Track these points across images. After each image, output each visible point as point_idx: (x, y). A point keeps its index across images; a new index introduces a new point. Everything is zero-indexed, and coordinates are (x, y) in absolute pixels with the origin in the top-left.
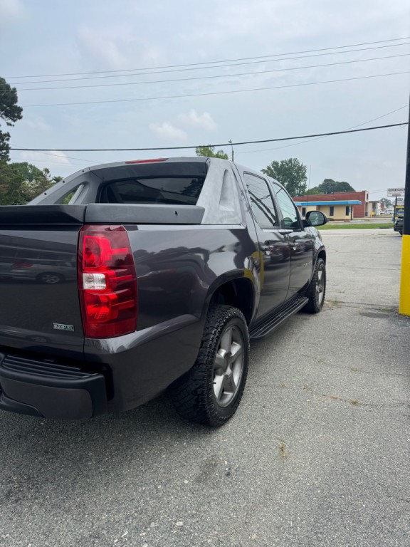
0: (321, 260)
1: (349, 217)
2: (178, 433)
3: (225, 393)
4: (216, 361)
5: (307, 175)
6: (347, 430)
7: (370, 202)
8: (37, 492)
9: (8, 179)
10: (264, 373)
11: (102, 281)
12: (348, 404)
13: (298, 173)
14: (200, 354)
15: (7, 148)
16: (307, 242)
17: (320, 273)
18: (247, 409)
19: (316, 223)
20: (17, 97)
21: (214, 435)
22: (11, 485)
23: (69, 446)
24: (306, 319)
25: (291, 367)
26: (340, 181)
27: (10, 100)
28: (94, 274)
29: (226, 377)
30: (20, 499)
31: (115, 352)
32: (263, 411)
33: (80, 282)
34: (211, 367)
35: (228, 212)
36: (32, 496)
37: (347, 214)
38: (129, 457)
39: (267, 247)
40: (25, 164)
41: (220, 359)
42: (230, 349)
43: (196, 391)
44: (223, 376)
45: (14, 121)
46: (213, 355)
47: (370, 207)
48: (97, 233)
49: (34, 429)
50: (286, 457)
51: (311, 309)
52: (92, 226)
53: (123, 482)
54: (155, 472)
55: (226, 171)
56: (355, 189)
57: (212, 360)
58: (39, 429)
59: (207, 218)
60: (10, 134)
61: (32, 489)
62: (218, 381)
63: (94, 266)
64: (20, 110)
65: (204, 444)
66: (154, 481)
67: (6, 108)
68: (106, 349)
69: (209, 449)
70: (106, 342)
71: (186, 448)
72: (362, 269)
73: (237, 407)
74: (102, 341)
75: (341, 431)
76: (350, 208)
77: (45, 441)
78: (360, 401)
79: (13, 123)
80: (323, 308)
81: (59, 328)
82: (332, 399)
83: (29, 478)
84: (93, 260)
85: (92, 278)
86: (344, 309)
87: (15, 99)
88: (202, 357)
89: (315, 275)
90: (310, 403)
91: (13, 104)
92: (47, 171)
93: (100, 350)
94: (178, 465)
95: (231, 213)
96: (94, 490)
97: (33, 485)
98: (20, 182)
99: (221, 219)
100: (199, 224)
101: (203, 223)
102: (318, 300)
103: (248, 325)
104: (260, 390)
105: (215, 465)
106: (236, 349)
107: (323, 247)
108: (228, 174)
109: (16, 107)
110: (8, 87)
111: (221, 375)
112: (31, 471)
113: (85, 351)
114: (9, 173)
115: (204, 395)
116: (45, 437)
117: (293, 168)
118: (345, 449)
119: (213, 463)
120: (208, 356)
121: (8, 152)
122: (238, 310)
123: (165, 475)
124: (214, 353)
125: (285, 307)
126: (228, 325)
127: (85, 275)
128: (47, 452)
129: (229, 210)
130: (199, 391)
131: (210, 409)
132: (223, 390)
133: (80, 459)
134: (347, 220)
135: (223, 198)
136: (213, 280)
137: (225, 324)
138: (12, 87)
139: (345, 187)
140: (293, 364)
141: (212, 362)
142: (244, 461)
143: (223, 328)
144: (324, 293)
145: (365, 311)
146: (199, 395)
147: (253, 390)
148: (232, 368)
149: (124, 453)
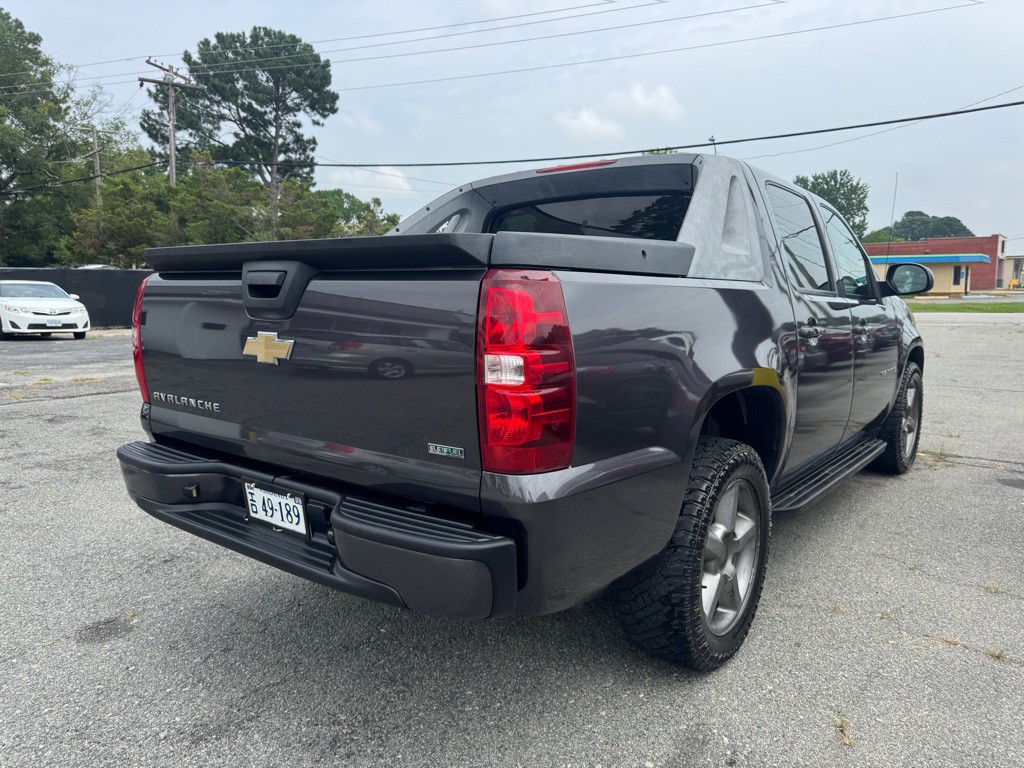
0: (914, 366)
1: (960, 288)
2: (629, 675)
3: (719, 609)
4: (708, 545)
5: (867, 202)
6: (984, 709)
7: (1009, 258)
8: (380, 746)
9: (314, 216)
10: (794, 582)
11: (518, 370)
12: (983, 657)
13: (848, 199)
14: (680, 526)
15: (312, 164)
16: (879, 330)
17: (911, 393)
18: (762, 645)
19: (907, 289)
20: (330, 76)
21: (698, 685)
22: (337, 728)
23: (431, 675)
24: (879, 485)
25: (851, 576)
26: (941, 215)
27: (319, 82)
28: (502, 357)
29: (725, 578)
30: (354, 754)
31: (535, 500)
32: (796, 654)
33: (479, 371)
34: (699, 555)
35: (737, 256)
36: (372, 751)
37: (956, 282)
38: (539, 708)
39: (811, 329)
40: (339, 192)
41: (715, 541)
42: (733, 525)
43: (667, 597)
44: (718, 576)
45: (325, 117)
46: (704, 531)
47: (1009, 268)
48: (512, 282)
49: (369, 638)
50: (850, 746)
51: (889, 465)
52: (501, 272)
53: (531, 749)
54: (589, 739)
55: (733, 178)
56: (974, 232)
57: (702, 541)
58: (378, 639)
59: (699, 265)
60: (317, 140)
61: (372, 739)
62: (710, 583)
63: (503, 342)
64: (334, 97)
65: (679, 700)
66: (587, 756)
67: (312, 95)
68: (518, 494)
69: (691, 712)
70: (518, 481)
71: (644, 703)
72: (998, 391)
73: (742, 640)
74: (511, 479)
75: (970, 709)
76: (963, 270)
77: (390, 661)
78: (1010, 655)
79: (322, 120)
80: (915, 466)
81: (438, 452)
82: (946, 645)
83: (366, 721)
84: (502, 333)
85: (500, 364)
86: (962, 470)
87: (326, 79)
88: (681, 534)
89: (900, 397)
90: (895, 646)
91: (324, 87)
92: (377, 202)
93: (508, 496)
94: (632, 732)
95: (744, 260)
96: (480, 757)
97: (374, 733)
98: (333, 222)
99: (725, 269)
100: (684, 277)
101: (691, 273)
102: (905, 446)
103: (769, 481)
104: (787, 613)
105: (705, 743)
106: (744, 527)
107: (918, 339)
108: (736, 184)
109: (328, 92)
110: (317, 58)
111: (715, 573)
112: (368, 709)
113: (484, 495)
114: (315, 206)
115: (684, 606)
116: (389, 654)
117: (839, 189)
118: (981, 746)
119: (701, 737)
120: (694, 532)
121: (312, 171)
122: (753, 451)
123: (609, 747)
124: (705, 529)
125: (838, 456)
126: (733, 476)
127: (489, 359)
128: (393, 681)
129: (740, 252)
130: (675, 596)
131: (695, 635)
132: (718, 602)
133: (452, 697)
134: (957, 295)
135: (728, 232)
136: (707, 387)
137: (728, 474)
138: (323, 59)
139: (951, 228)
140: (854, 569)
141: (701, 546)
142: (764, 742)
143: (723, 481)
144: (918, 434)
145: (1008, 476)
146: (674, 606)
147: (774, 612)
148: (736, 563)
149: (529, 698)
